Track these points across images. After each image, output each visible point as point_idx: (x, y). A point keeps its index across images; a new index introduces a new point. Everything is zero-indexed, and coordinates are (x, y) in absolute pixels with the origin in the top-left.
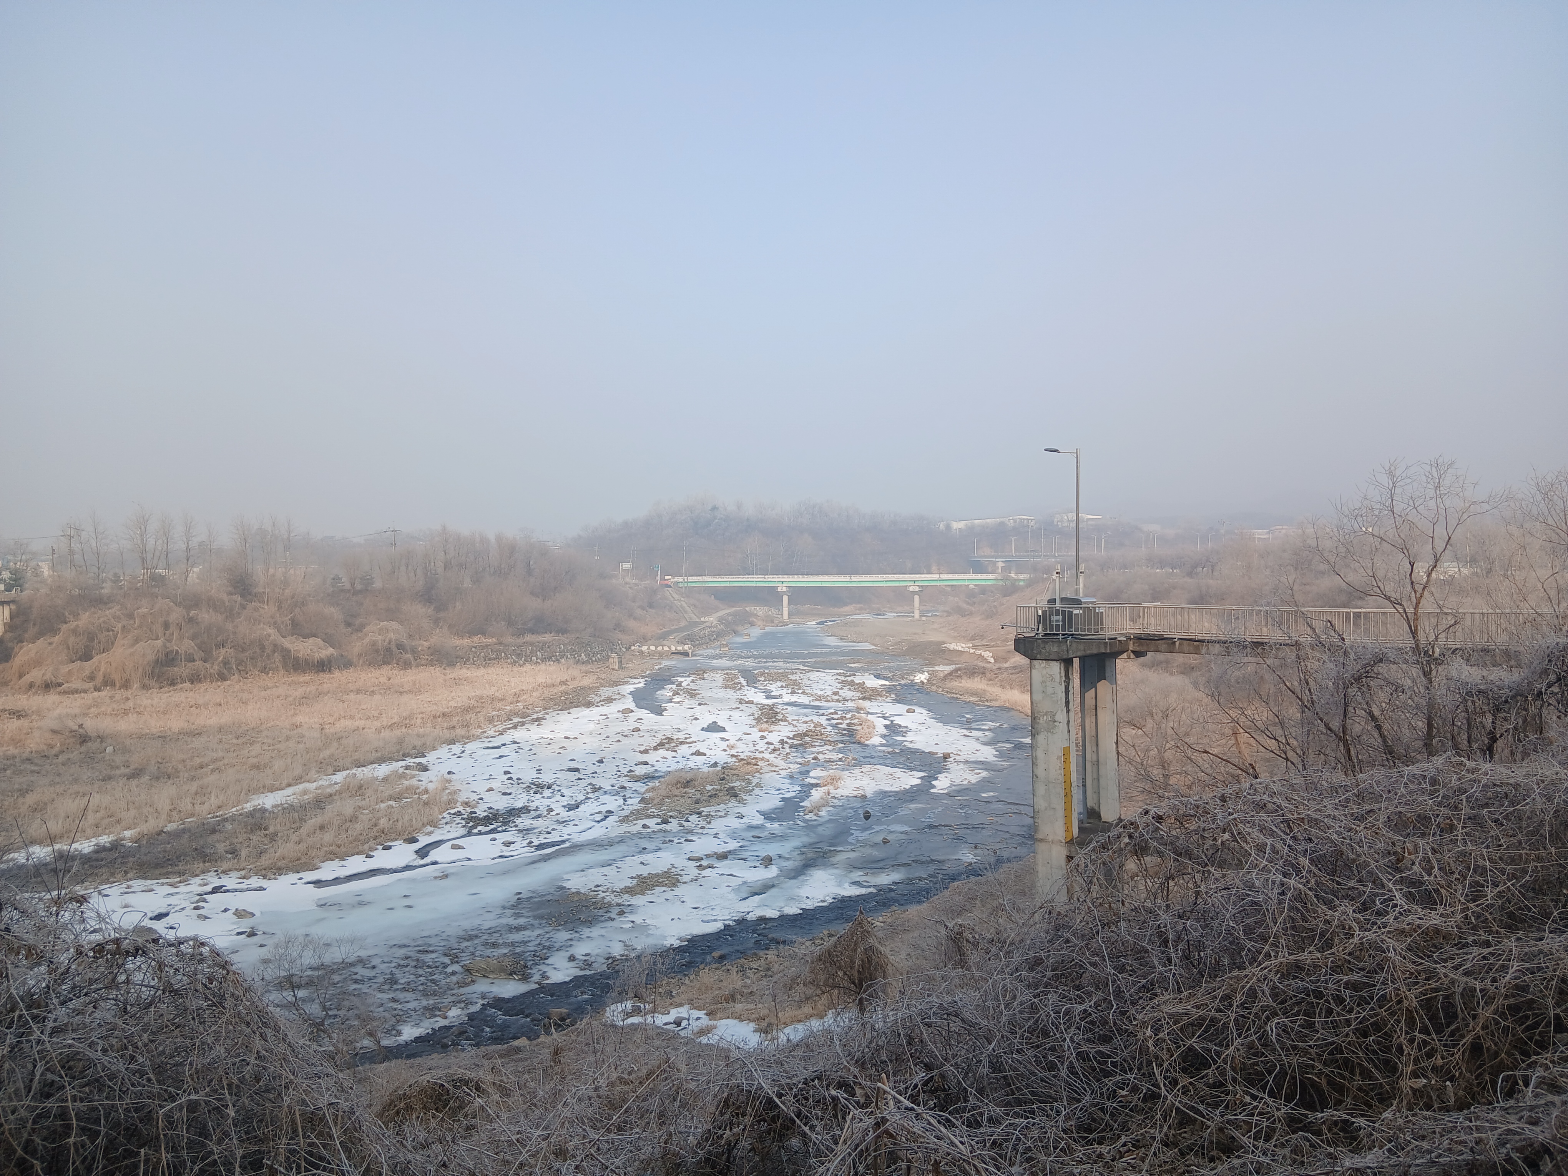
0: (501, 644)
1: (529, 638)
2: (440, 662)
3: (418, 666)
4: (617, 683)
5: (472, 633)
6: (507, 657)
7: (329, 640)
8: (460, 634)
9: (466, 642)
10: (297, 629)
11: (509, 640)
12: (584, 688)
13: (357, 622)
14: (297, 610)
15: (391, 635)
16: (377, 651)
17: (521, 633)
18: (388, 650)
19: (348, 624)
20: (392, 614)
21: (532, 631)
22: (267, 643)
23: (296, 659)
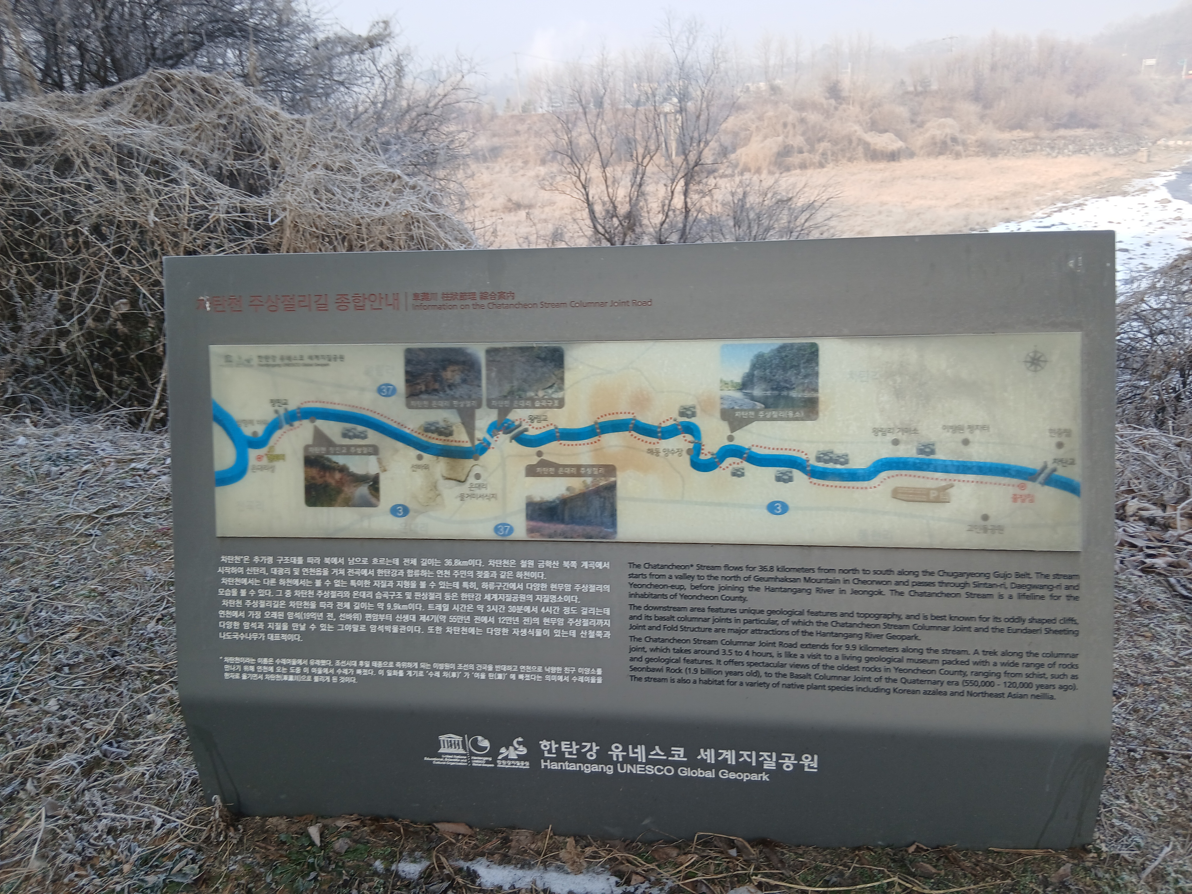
0: (1037, 137)
1: (1062, 132)
2: (984, 153)
3: (967, 156)
4: (1148, 175)
5: (1012, 128)
6: (1042, 150)
7: (899, 135)
8: (1001, 129)
9: (1007, 136)
10: (874, 126)
11: (1044, 134)
12: (1116, 179)
13: (919, 119)
14: (875, 110)
15: (948, 131)
16: (935, 144)
17: (1057, 127)
18: (944, 143)
19: (912, 121)
20: (947, 112)
21: (1066, 126)
22: (854, 138)
23: (875, 151)
